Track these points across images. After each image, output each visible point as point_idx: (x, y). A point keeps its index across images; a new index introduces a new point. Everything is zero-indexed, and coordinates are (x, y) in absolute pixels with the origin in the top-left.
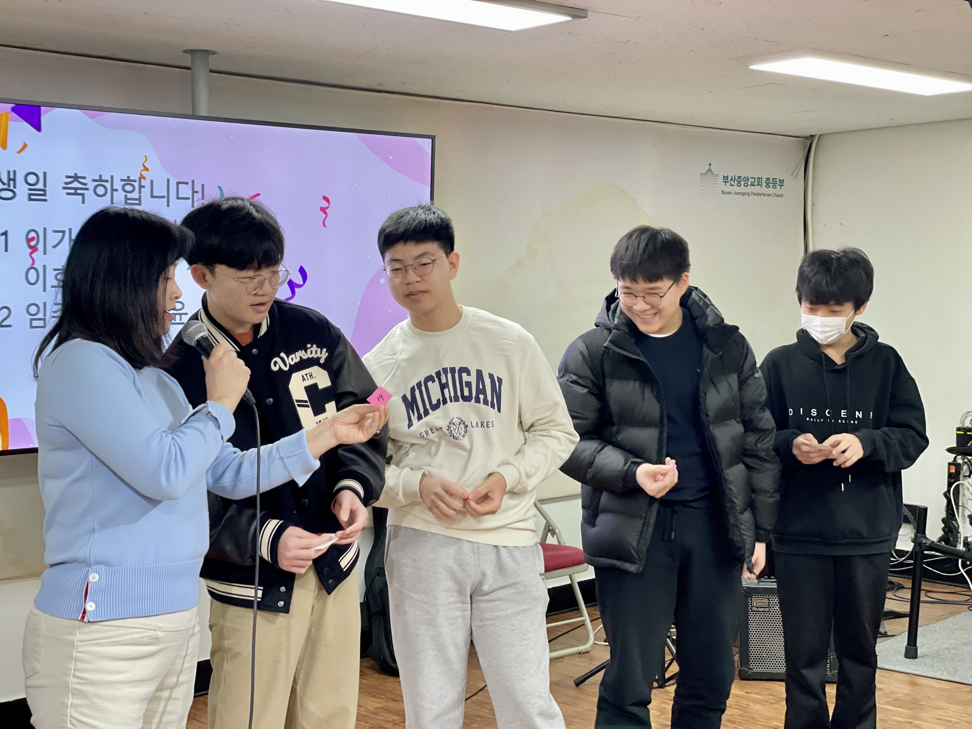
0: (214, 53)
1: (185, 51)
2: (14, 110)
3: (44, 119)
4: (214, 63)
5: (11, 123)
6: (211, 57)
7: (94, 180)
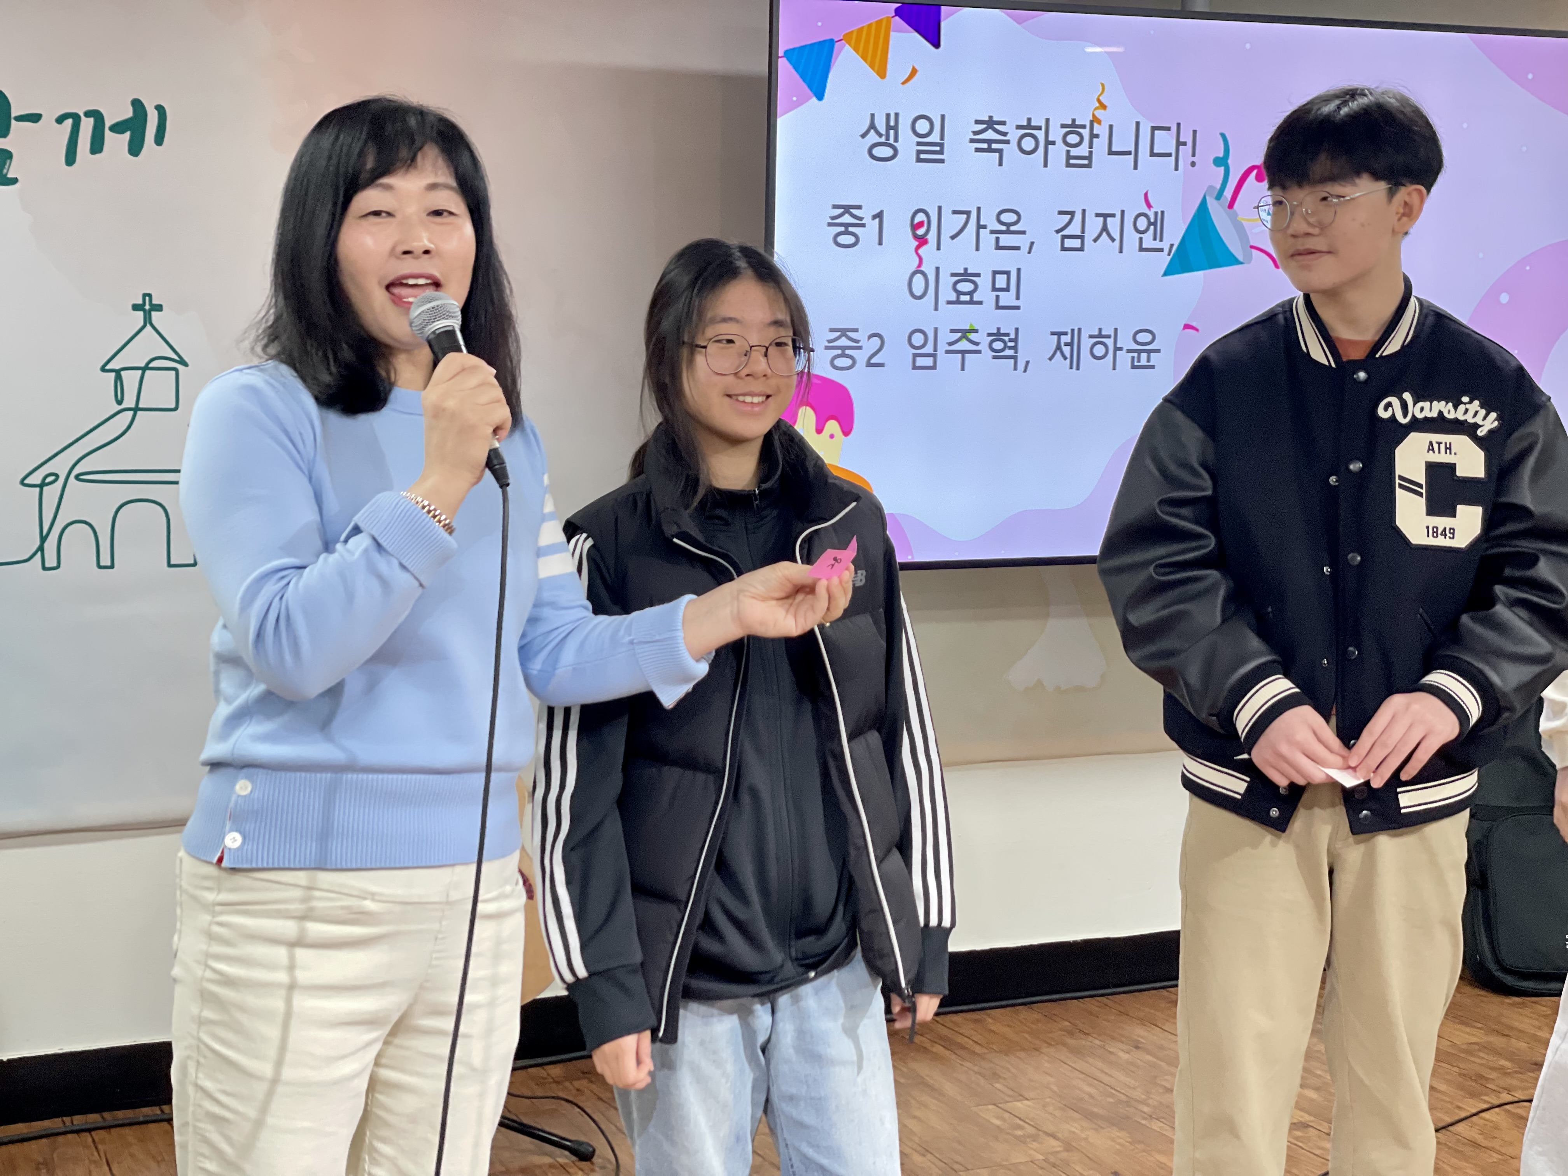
2: (898, 12)
3: (945, 26)
5: (893, 35)
7: (1019, 127)
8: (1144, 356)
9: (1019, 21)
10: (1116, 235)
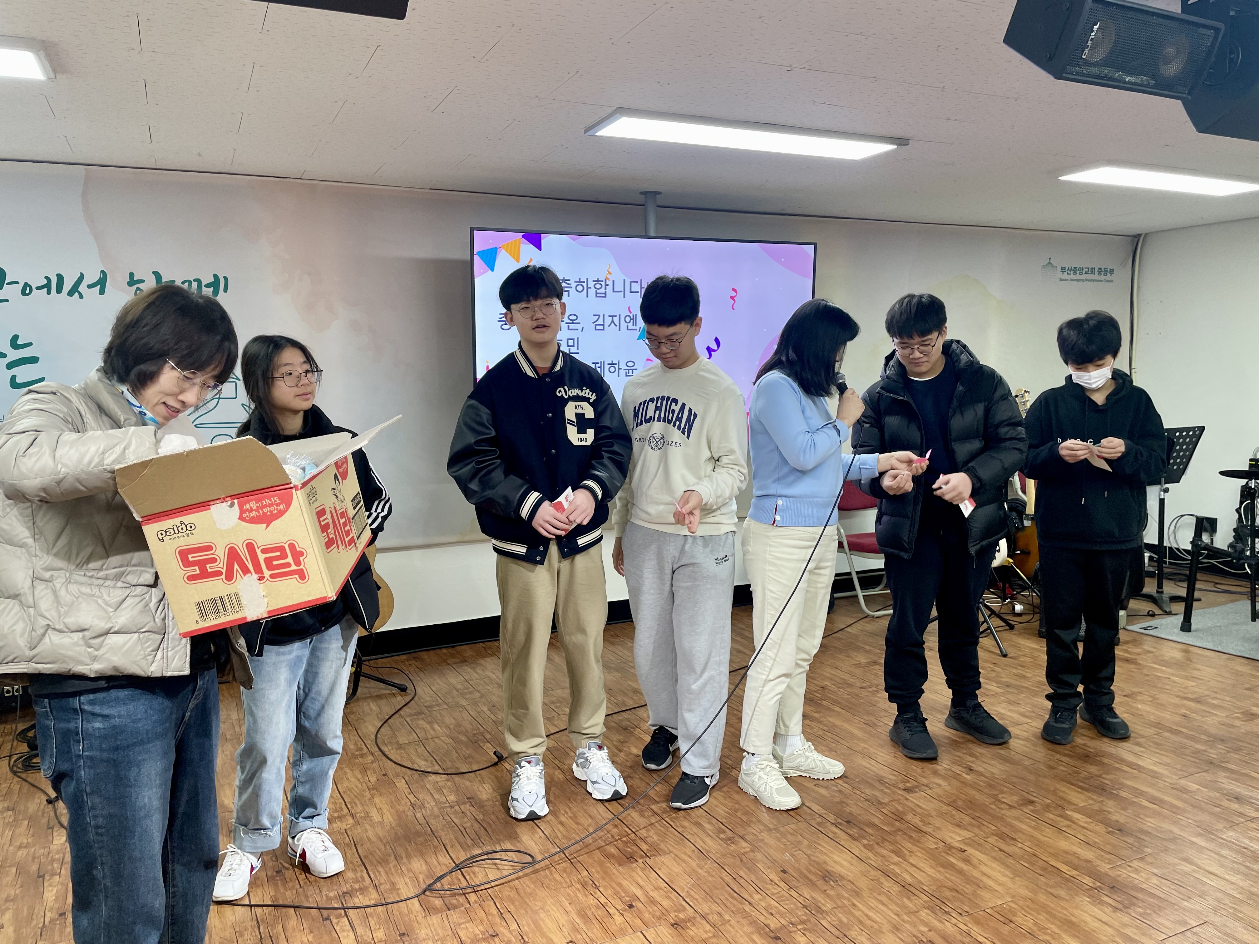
0: (660, 193)
1: (641, 193)
2: (523, 236)
3: (543, 242)
4: (660, 200)
5: (522, 245)
6: (657, 196)
7: (576, 282)
8: (631, 371)
9: (574, 240)
10: (617, 324)
